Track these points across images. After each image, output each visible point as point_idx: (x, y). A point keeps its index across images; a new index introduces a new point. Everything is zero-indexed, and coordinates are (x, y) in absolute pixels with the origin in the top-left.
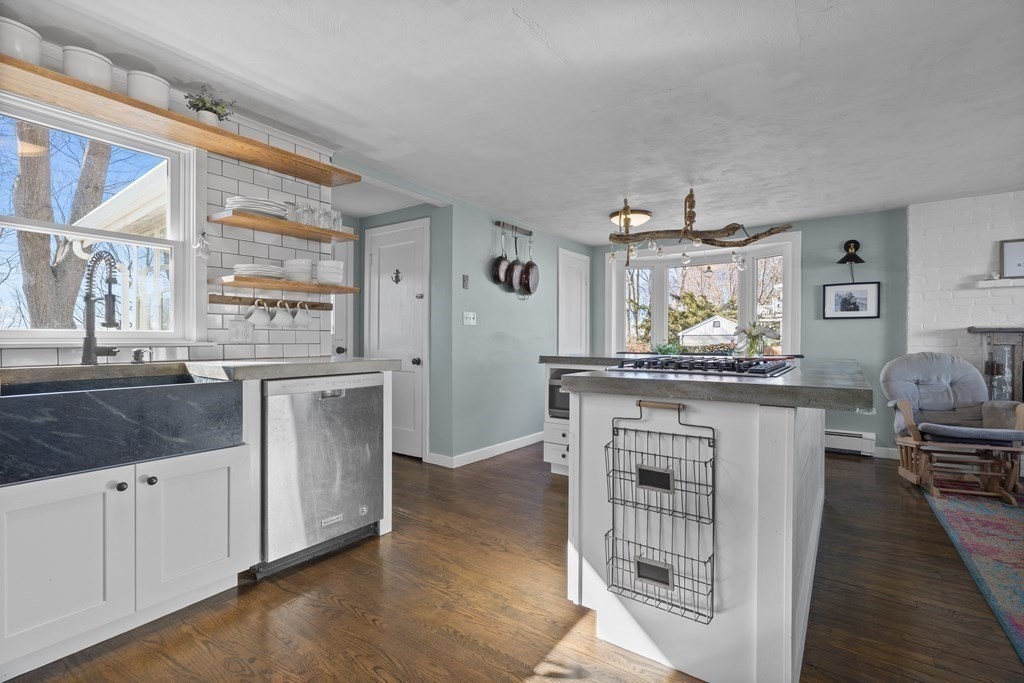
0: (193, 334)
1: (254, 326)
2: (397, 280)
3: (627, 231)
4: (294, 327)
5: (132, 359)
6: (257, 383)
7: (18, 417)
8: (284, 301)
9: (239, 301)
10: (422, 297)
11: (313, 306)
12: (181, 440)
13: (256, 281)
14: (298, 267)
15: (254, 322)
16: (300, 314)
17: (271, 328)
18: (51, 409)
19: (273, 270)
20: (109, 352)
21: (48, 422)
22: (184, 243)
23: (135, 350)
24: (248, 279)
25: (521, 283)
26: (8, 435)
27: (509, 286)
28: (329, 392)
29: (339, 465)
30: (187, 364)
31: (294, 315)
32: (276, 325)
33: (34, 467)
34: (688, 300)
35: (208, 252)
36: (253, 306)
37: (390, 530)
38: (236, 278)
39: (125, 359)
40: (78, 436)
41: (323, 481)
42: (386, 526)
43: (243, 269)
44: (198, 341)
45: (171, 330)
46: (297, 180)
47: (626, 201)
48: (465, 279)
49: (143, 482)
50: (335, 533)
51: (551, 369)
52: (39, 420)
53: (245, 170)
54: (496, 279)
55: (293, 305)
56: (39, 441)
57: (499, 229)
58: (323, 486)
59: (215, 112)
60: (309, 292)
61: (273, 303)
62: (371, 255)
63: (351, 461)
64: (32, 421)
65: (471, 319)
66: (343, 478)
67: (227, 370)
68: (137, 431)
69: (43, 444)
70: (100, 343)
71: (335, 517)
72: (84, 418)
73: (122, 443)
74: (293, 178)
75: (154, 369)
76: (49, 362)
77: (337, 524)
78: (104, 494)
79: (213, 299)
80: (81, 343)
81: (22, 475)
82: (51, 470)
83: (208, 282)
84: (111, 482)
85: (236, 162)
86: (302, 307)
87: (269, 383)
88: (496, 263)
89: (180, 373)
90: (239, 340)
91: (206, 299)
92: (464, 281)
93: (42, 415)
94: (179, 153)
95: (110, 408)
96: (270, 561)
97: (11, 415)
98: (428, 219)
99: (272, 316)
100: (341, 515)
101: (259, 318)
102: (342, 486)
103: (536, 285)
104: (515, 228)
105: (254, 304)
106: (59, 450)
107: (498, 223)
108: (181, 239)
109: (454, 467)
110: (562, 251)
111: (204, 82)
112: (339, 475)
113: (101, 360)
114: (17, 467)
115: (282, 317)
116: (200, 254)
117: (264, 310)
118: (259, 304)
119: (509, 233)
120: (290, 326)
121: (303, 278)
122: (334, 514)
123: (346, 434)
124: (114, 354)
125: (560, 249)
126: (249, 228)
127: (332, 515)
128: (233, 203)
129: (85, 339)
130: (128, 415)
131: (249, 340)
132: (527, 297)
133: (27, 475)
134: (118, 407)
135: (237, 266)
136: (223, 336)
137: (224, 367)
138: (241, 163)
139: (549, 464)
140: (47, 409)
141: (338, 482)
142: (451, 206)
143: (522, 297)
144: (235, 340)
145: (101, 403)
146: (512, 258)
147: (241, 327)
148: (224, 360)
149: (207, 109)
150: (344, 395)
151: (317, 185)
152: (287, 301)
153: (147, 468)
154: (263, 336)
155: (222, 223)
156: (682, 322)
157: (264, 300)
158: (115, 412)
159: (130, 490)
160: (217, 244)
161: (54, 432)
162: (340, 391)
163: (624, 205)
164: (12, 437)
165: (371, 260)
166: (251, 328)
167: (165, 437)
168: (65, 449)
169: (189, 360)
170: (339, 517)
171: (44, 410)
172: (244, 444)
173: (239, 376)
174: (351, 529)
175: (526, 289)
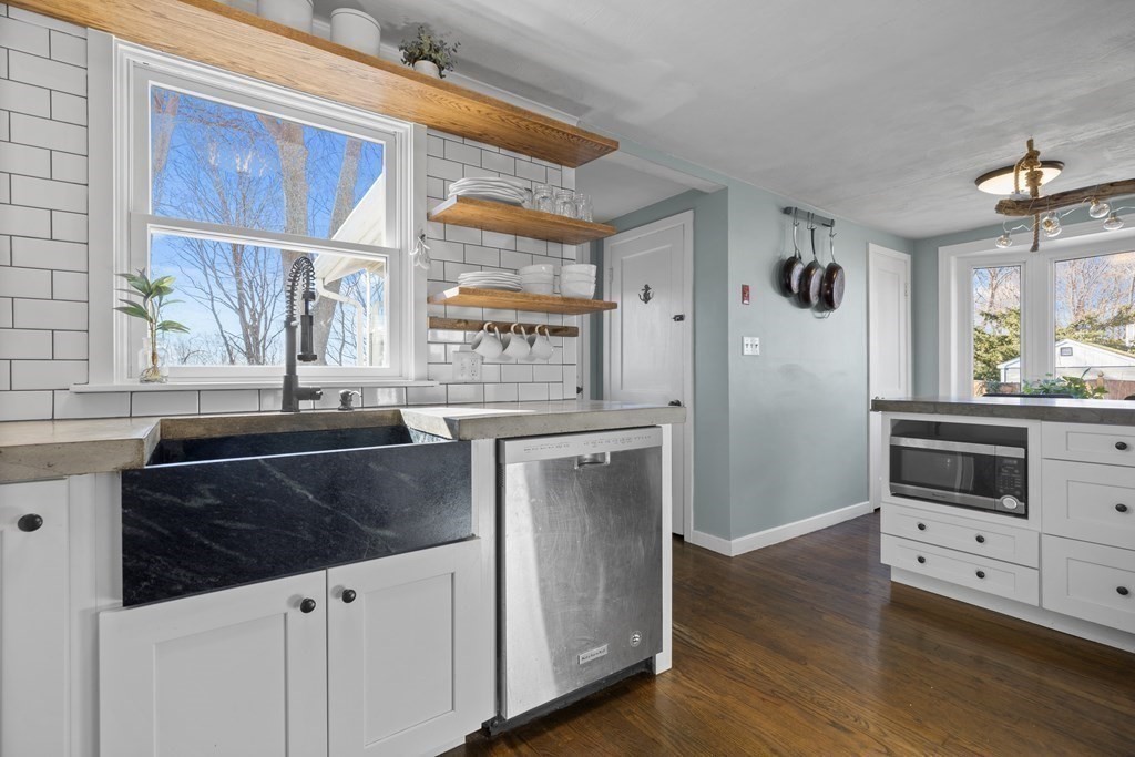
0: (411, 371)
1: (483, 358)
2: (646, 299)
3: (1035, 192)
4: (530, 360)
5: (339, 405)
6: (489, 444)
7: (168, 498)
8: (520, 325)
9: (465, 325)
10: (680, 318)
11: (556, 331)
12: (388, 533)
13: (487, 294)
14: (537, 275)
15: (482, 354)
16: (539, 340)
17: (503, 361)
18: (213, 486)
19: (505, 279)
20: (312, 394)
21: (208, 505)
22: (400, 251)
23: (342, 392)
24: (475, 292)
25: (820, 294)
26: (155, 526)
27: (803, 300)
28: (587, 456)
29: (601, 570)
30: (403, 410)
31: (532, 342)
32: (510, 358)
33: (189, 575)
34: (1012, 319)
35: (428, 261)
36: (482, 332)
37: (670, 667)
38: (462, 291)
39: (332, 404)
40: (249, 526)
41: (580, 594)
42: (663, 662)
43: (470, 279)
44: (417, 380)
45: (386, 365)
46: (534, 160)
47: (1030, 143)
48: (745, 290)
49: (337, 596)
50: (598, 674)
51: (892, 420)
52: (195, 503)
53: (471, 149)
54: (785, 289)
55: (530, 329)
56: (195, 535)
57: (789, 220)
58: (581, 601)
59: (434, 62)
60: (549, 311)
61: (505, 328)
62: (611, 269)
63: (618, 563)
64: (186, 504)
65: (751, 346)
66: (608, 589)
67: (450, 422)
68: (328, 519)
69: (202, 539)
70: (302, 383)
71: (596, 650)
72: (256, 499)
73: (308, 537)
74: (528, 158)
75: (364, 417)
76: (247, 408)
77: (598, 661)
78: (285, 615)
79: (436, 323)
80: (280, 383)
81: (174, 588)
82: (212, 580)
83: (428, 301)
84: (294, 597)
85: (460, 139)
86: (542, 332)
87: (507, 443)
88: (786, 267)
89: (395, 423)
90: (466, 378)
91: (425, 322)
92: (744, 293)
93: (201, 496)
94: (394, 134)
95: (292, 483)
96: (509, 718)
97: (158, 495)
98: (690, 214)
99: (505, 345)
100: (605, 646)
101: (489, 347)
102: (606, 601)
103: (841, 295)
104: (810, 217)
105: (482, 329)
106: (223, 549)
107: (787, 211)
108: (398, 247)
109: (733, 555)
110: (872, 247)
111: (421, 21)
112: (601, 584)
113: (305, 406)
114: (167, 574)
115: (517, 346)
116: (419, 263)
117: (495, 337)
118: (490, 330)
119: (804, 225)
120: (526, 359)
121: (544, 291)
122: (596, 644)
123: (612, 522)
124: (318, 397)
125: (871, 246)
126: (476, 227)
127: (593, 647)
128: (456, 189)
129: (286, 377)
130: (316, 494)
131: (477, 379)
132: (826, 314)
133: (180, 587)
134: (301, 483)
135: (463, 275)
136: (446, 373)
137: (446, 420)
138: (467, 141)
139: (888, 568)
140: (207, 486)
141: (600, 596)
142: (727, 188)
143: (819, 314)
144: (460, 378)
145: (279, 476)
146: (807, 259)
147: (467, 360)
148: (447, 404)
149: (424, 59)
150: (608, 459)
151: (558, 167)
152: (524, 325)
153: (342, 575)
154: (491, 373)
155: (443, 219)
156: (1004, 348)
157: (495, 324)
158: (298, 489)
159: (319, 609)
160: (438, 249)
161: (218, 522)
162: (603, 455)
163: (1027, 151)
164: (159, 529)
165: (611, 276)
166: (479, 362)
167: (365, 528)
168: (230, 547)
169: (407, 406)
170: (601, 650)
171: (204, 488)
172: (473, 537)
173: (466, 433)
174: (619, 667)
175: (827, 302)
